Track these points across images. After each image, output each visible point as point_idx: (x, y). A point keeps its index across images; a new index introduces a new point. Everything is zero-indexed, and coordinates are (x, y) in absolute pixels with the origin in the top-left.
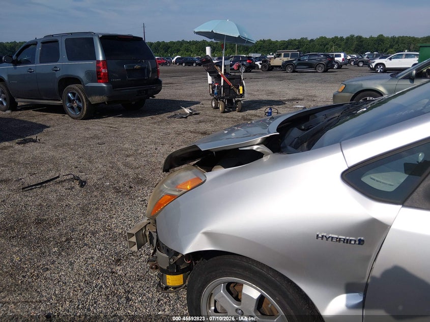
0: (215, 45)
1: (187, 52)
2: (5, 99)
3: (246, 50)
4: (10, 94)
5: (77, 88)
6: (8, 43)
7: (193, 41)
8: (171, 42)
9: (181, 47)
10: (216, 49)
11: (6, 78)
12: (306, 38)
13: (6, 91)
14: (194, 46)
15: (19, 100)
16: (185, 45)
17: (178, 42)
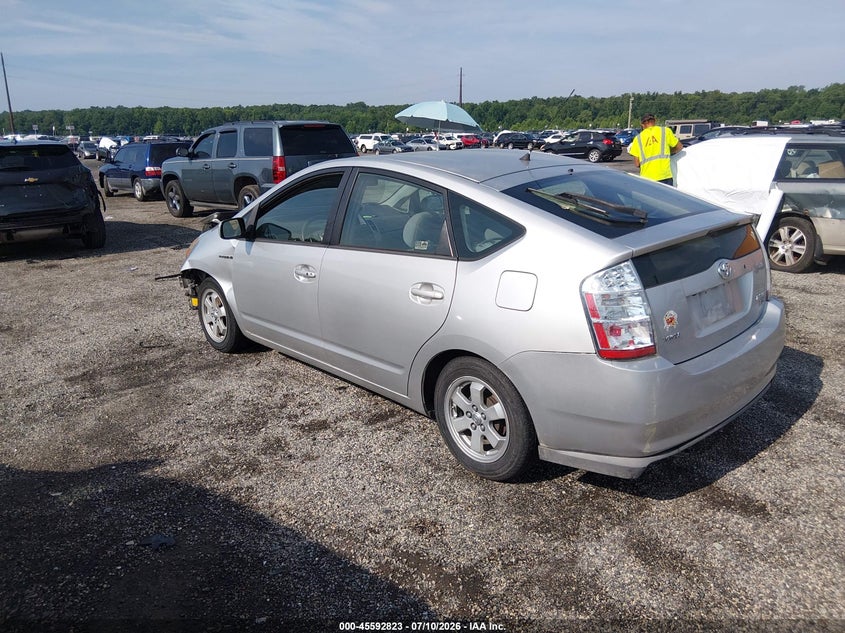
0: (598, 105)
1: (541, 119)
2: (179, 202)
3: (662, 114)
4: (184, 196)
5: (252, 189)
6: (228, 108)
7: (554, 98)
8: (511, 103)
9: (528, 110)
10: (601, 113)
11: (180, 175)
12: (802, 87)
13: (180, 192)
14: (556, 109)
15: (195, 203)
16: (537, 106)
17: (525, 100)
